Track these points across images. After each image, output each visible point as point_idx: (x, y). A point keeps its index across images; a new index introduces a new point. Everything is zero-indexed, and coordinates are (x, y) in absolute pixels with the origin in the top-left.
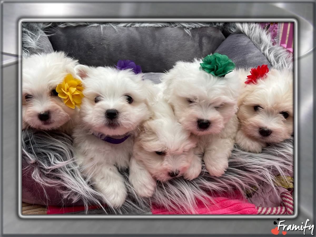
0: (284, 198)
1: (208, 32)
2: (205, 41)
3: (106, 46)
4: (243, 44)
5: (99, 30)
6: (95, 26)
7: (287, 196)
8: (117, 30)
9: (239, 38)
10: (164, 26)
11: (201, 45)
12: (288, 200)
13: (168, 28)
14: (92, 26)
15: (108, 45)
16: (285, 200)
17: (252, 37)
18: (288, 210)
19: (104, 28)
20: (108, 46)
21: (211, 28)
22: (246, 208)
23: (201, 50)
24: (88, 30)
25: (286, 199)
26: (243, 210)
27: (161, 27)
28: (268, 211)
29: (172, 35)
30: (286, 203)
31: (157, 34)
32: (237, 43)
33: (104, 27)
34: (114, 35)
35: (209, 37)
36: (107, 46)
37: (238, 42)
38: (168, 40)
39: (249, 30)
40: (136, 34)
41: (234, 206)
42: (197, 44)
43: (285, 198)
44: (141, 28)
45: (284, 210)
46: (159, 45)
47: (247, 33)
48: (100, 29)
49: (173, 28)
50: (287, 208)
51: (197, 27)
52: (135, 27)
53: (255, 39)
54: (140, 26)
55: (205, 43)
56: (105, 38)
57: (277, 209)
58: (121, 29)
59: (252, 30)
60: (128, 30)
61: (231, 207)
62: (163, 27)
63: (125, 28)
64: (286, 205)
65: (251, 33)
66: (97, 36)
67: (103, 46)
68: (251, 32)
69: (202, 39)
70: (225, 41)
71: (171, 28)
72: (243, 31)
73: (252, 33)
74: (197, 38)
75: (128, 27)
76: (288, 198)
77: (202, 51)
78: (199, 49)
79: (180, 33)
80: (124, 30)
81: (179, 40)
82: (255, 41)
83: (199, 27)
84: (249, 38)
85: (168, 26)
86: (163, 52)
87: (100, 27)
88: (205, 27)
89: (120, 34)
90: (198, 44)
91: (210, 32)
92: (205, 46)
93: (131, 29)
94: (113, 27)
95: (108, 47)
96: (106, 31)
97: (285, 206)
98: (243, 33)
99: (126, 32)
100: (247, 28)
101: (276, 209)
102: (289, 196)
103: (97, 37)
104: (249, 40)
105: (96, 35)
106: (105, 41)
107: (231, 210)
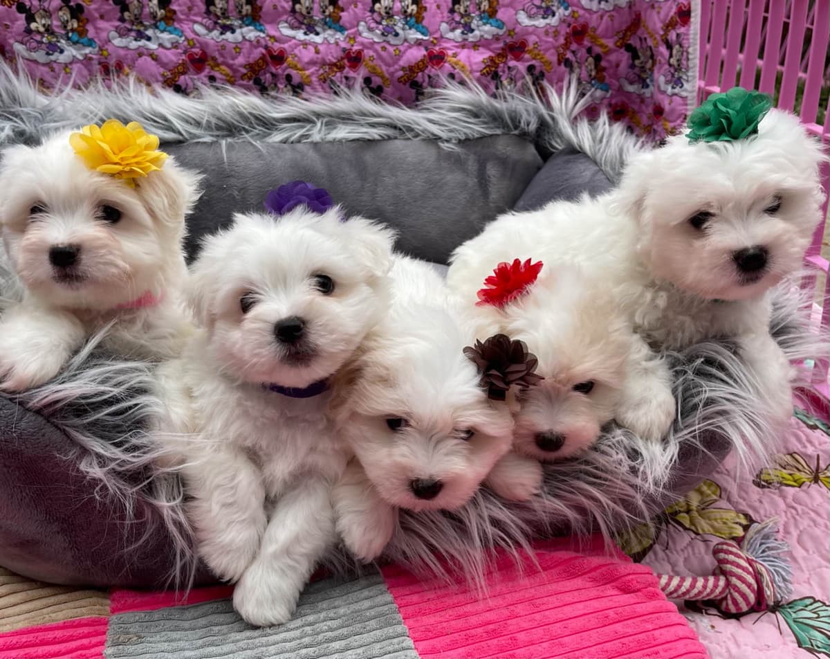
0: (722, 555)
1: (500, 147)
2: (492, 171)
3: (236, 193)
4: (580, 180)
5: (217, 153)
6: (205, 143)
7: (730, 549)
8: (264, 151)
9: (570, 165)
10: (386, 137)
11: (483, 181)
12: (731, 557)
13: (397, 142)
14: (199, 142)
15: (242, 189)
16: (725, 559)
17: (601, 160)
18: (732, 583)
19: (230, 147)
20: (242, 192)
21: (505, 137)
22: (629, 574)
23: (486, 194)
24: (188, 154)
25: (726, 556)
26: (624, 579)
27: (378, 140)
28: (684, 584)
29: (409, 159)
30: (729, 567)
31: (369, 157)
32: (567, 180)
33: (230, 143)
34: (256, 165)
35: (503, 161)
36: (239, 192)
37: (568, 176)
38: (399, 173)
39: (594, 141)
40: (314, 160)
41: (599, 571)
42: (472, 181)
43: (725, 553)
44: (327, 145)
45: (722, 582)
46: (376, 185)
47: (590, 150)
48: (219, 151)
49: (409, 142)
50: (730, 578)
51: (470, 136)
52: (312, 142)
53: (608, 164)
54: (322, 140)
55: (494, 176)
56: (233, 173)
57: (706, 581)
58: (273, 147)
59: (601, 141)
60: (294, 150)
61: (593, 574)
62: (383, 139)
63: (285, 146)
64: (728, 570)
65: (599, 150)
66: (213, 168)
67: (228, 193)
68: (597, 148)
69: (485, 168)
70: (543, 171)
71: (404, 142)
72: (580, 147)
73: (601, 150)
74: (472, 165)
75: (292, 143)
76: (731, 553)
77: (488, 198)
78: (478, 193)
79: (429, 154)
80: (283, 150)
81: (426, 172)
82: (608, 169)
83: (476, 136)
84: (595, 163)
85: (396, 138)
86: (388, 203)
87: (220, 144)
88: (491, 136)
89: (273, 162)
90: (476, 180)
91: (505, 147)
92: (495, 185)
93: (299, 146)
94: (252, 144)
95: (244, 194)
96: (233, 154)
97: (724, 573)
98: (579, 152)
99: (289, 154)
100: (588, 139)
101: (703, 580)
102: (734, 550)
103: (213, 170)
104: (597, 168)
105: (211, 165)
106: (233, 181)
107: (594, 580)
